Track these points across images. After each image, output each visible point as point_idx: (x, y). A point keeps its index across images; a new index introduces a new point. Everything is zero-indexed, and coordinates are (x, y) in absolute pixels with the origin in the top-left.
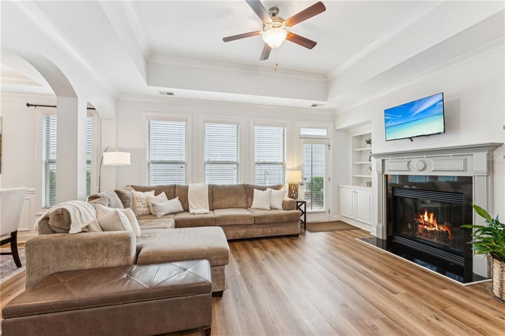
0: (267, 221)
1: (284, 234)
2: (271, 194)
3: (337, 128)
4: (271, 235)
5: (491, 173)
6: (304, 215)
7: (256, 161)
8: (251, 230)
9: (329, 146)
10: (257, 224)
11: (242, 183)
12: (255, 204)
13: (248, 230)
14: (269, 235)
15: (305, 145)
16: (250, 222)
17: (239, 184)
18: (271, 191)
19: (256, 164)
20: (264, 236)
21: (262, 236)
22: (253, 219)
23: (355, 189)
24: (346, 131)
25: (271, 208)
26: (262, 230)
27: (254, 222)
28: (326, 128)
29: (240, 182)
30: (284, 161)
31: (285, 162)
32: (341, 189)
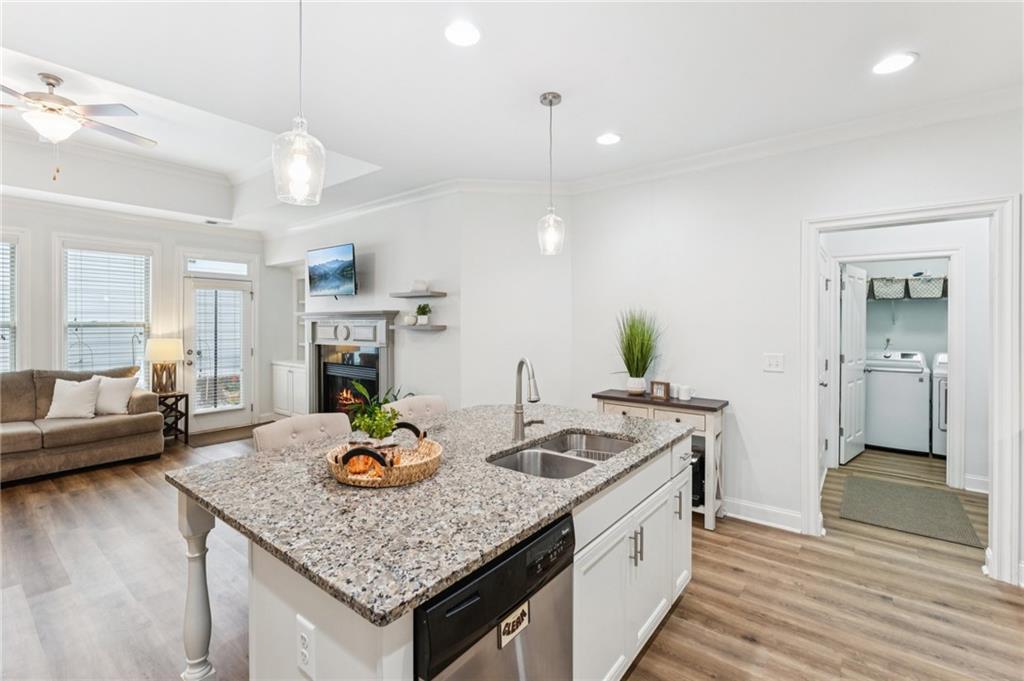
0: (75, 438)
1: (121, 459)
2: (98, 385)
3: (268, 264)
4: (89, 465)
5: (390, 345)
6: (183, 419)
7: (71, 320)
8: (34, 461)
9: (252, 293)
10: (48, 448)
11: (26, 367)
12: (55, 410)
13: (23, 462)
14: (82, 465)
15: (198, 291)
16: (29, 446)
17: (18, 370)
18: (99, 381)
19: (70, 326)
20: (69, 468)
21: (63, 469)
22: (40, 439)
23: (291, 367)
24: (286, 269)
25: (97, 414)
26: (63, 458)
27: (40, 446)
28: (248, 262)
29: (22, 364)
30: (147, 320)
31: (150, 321)
32: (275, 367)
